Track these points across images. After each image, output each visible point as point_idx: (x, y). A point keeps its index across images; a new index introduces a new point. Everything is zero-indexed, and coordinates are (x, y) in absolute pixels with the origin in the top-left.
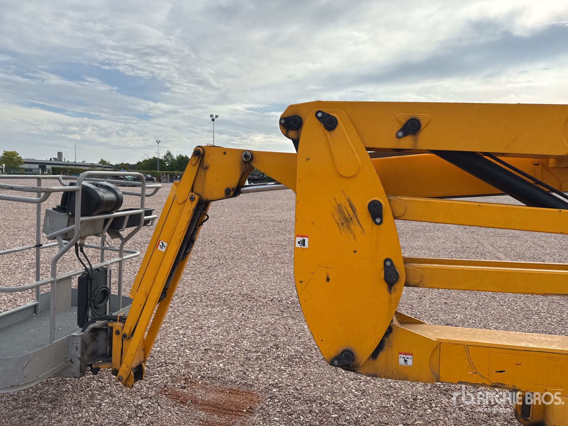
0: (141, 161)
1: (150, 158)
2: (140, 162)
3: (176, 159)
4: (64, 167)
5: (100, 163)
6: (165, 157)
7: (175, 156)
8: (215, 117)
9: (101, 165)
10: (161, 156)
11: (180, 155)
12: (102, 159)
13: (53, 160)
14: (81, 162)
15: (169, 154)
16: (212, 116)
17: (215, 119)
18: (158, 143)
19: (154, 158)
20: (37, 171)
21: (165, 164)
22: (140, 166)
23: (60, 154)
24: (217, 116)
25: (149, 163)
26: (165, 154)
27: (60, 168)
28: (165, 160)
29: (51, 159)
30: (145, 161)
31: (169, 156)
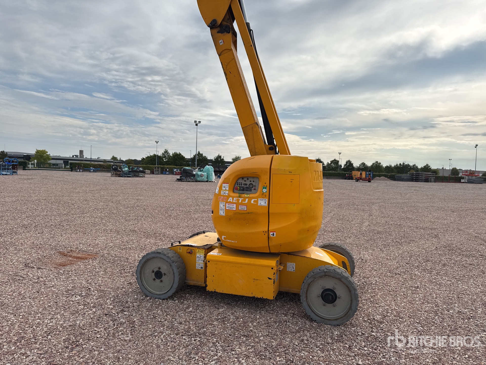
0: (145, 158)
1: (152, 155)
2: (143, 158)
3: (172, 156)
4: (79, 162)
5: (112, 159)
6: (163, 154)
7: (171, 153)
8: (198, 122)
9: (113, 160)
10: (160, 154)
11: (175, 153)
12: (113, 156)
13: (74, 157)
14: (97, 158)
15: (166, 152)
16: (195, 122)
17: (198, 124)
18: (157, 143)
19: (155, 155)
20: (61, 165)
21: (163, 160)
22: (143, 161)
23: (81, 152)
24: (200, 122)
25: (150, 159)
26: (163, 152)
27: (76, 163)
28: (163, 157)
29: (73, 156)
30: (148, 157)
31: (166, 153)
